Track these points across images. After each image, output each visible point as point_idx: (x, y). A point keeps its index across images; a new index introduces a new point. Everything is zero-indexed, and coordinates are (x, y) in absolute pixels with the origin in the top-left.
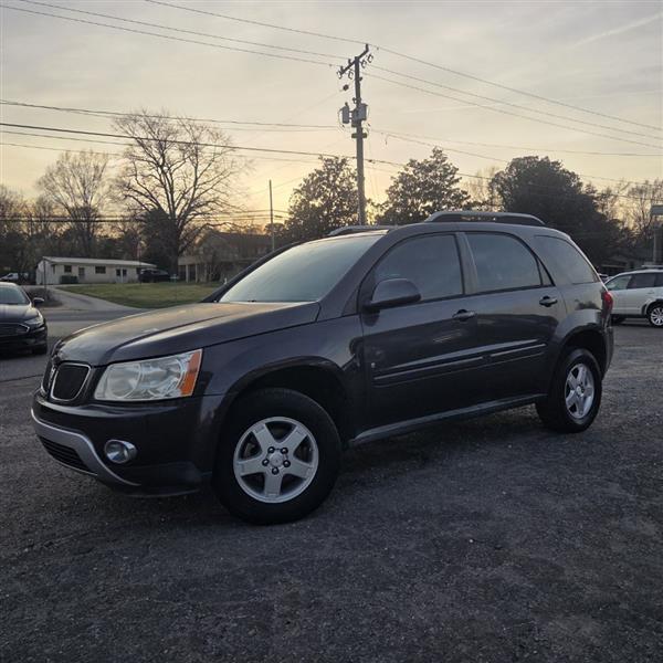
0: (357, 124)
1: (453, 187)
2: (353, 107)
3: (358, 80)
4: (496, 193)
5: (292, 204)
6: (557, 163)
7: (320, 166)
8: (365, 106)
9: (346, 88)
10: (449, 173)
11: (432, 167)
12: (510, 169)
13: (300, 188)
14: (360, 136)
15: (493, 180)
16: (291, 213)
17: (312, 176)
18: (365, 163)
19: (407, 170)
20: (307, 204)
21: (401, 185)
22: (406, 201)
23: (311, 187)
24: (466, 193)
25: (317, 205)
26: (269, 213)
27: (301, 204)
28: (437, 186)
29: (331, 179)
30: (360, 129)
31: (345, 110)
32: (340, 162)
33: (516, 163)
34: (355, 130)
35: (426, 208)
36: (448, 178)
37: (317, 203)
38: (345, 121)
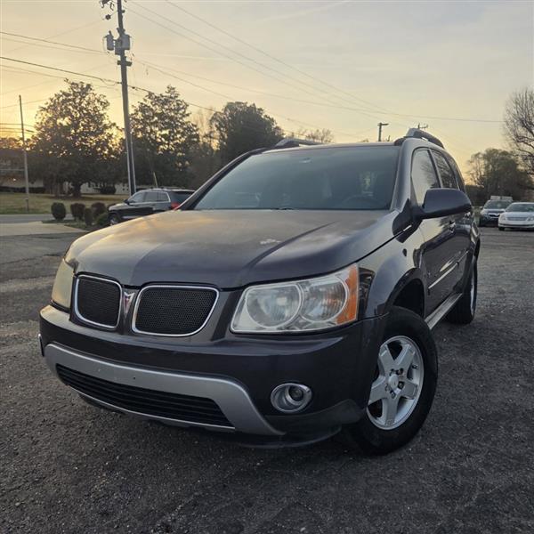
0: (120, 52)
1: (185, 120)
2: (116, 36)
3: (120, 12)
4: (215, 129)
5: (39, 121)
6: (260, 109)
7: (66, 88)
8: (129, 37)
9: (108, 17)
10: (181, 107)
11: (166, 101)
12: (225, 110)
13: (46, 107)
14: (124, 64)
15: (213, 118)
16: (38, 129)
17: (58, 97)
18: (129, 89)
19: (145, 100)
20: (55, 122)
21: (140, 113)
22: (144, 128)
23: (58, 106)
24: (196, 126)
25: (64, 124)
26: (20, 127)
27: (48, 122)
28: (171, 118)
29: (78, 101)
30: (123, 58)
31: (109, 37)
32: (85, 86)
33: (230, 106)
34: (119, 58)
35: (163, 136)
36: (181, 112)
37: (65, 121)
38: (110, 48)
